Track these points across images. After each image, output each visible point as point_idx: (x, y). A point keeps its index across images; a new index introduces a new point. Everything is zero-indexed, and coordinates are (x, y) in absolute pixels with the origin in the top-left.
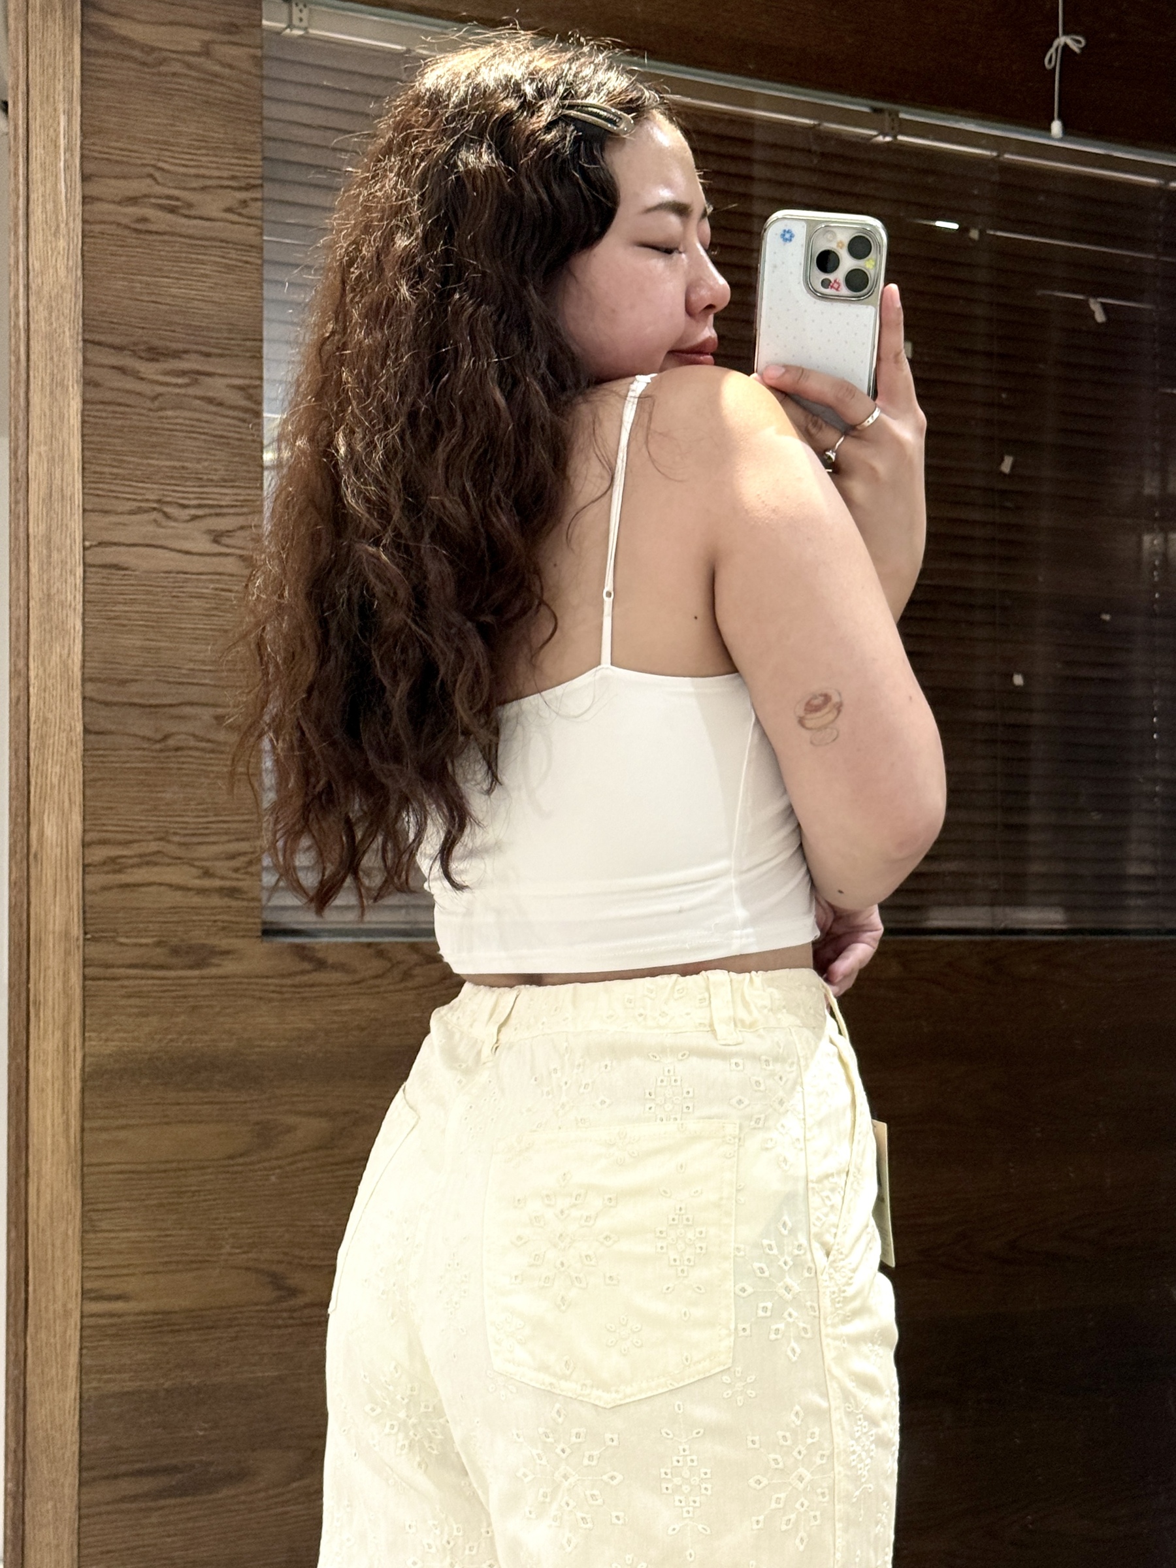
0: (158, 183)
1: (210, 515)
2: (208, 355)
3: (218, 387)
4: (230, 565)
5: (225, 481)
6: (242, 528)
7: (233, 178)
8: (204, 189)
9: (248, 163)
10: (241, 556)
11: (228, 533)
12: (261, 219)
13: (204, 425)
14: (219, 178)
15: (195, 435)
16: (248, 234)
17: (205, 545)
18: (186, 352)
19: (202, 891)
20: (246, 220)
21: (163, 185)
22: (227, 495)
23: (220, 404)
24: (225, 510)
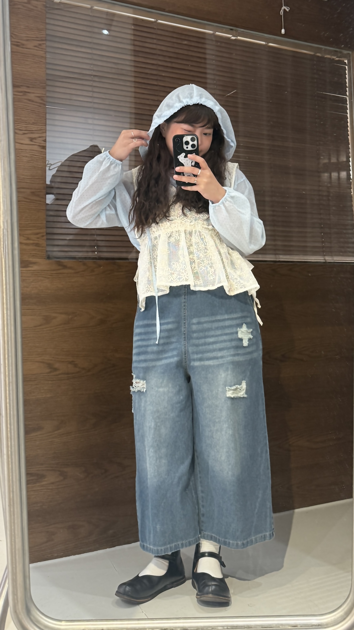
0: (14, 38)
1: (29, 133)
2: (28, 87)
3: (32, 96)
4: (36, 148)
5: (33, 123)
6: (40, 137)
7: (37, 37)
8: (28, 40)
9: (41, 33)
10: (39, 146)
11: (35, 138)
12: (45, 49)
13: (28, 107)
14: (32, 37)
15: (24, 110)
16: (41, 53)
17: (27, 142)
18: (22, 86)
19: (26, 244)
20: (40, 49)
21: (15, 39)
22: (34, 128)
23: (33, 101)
24: (34, 132)
